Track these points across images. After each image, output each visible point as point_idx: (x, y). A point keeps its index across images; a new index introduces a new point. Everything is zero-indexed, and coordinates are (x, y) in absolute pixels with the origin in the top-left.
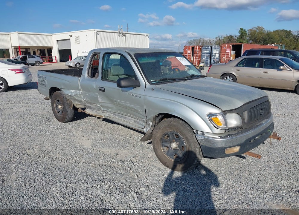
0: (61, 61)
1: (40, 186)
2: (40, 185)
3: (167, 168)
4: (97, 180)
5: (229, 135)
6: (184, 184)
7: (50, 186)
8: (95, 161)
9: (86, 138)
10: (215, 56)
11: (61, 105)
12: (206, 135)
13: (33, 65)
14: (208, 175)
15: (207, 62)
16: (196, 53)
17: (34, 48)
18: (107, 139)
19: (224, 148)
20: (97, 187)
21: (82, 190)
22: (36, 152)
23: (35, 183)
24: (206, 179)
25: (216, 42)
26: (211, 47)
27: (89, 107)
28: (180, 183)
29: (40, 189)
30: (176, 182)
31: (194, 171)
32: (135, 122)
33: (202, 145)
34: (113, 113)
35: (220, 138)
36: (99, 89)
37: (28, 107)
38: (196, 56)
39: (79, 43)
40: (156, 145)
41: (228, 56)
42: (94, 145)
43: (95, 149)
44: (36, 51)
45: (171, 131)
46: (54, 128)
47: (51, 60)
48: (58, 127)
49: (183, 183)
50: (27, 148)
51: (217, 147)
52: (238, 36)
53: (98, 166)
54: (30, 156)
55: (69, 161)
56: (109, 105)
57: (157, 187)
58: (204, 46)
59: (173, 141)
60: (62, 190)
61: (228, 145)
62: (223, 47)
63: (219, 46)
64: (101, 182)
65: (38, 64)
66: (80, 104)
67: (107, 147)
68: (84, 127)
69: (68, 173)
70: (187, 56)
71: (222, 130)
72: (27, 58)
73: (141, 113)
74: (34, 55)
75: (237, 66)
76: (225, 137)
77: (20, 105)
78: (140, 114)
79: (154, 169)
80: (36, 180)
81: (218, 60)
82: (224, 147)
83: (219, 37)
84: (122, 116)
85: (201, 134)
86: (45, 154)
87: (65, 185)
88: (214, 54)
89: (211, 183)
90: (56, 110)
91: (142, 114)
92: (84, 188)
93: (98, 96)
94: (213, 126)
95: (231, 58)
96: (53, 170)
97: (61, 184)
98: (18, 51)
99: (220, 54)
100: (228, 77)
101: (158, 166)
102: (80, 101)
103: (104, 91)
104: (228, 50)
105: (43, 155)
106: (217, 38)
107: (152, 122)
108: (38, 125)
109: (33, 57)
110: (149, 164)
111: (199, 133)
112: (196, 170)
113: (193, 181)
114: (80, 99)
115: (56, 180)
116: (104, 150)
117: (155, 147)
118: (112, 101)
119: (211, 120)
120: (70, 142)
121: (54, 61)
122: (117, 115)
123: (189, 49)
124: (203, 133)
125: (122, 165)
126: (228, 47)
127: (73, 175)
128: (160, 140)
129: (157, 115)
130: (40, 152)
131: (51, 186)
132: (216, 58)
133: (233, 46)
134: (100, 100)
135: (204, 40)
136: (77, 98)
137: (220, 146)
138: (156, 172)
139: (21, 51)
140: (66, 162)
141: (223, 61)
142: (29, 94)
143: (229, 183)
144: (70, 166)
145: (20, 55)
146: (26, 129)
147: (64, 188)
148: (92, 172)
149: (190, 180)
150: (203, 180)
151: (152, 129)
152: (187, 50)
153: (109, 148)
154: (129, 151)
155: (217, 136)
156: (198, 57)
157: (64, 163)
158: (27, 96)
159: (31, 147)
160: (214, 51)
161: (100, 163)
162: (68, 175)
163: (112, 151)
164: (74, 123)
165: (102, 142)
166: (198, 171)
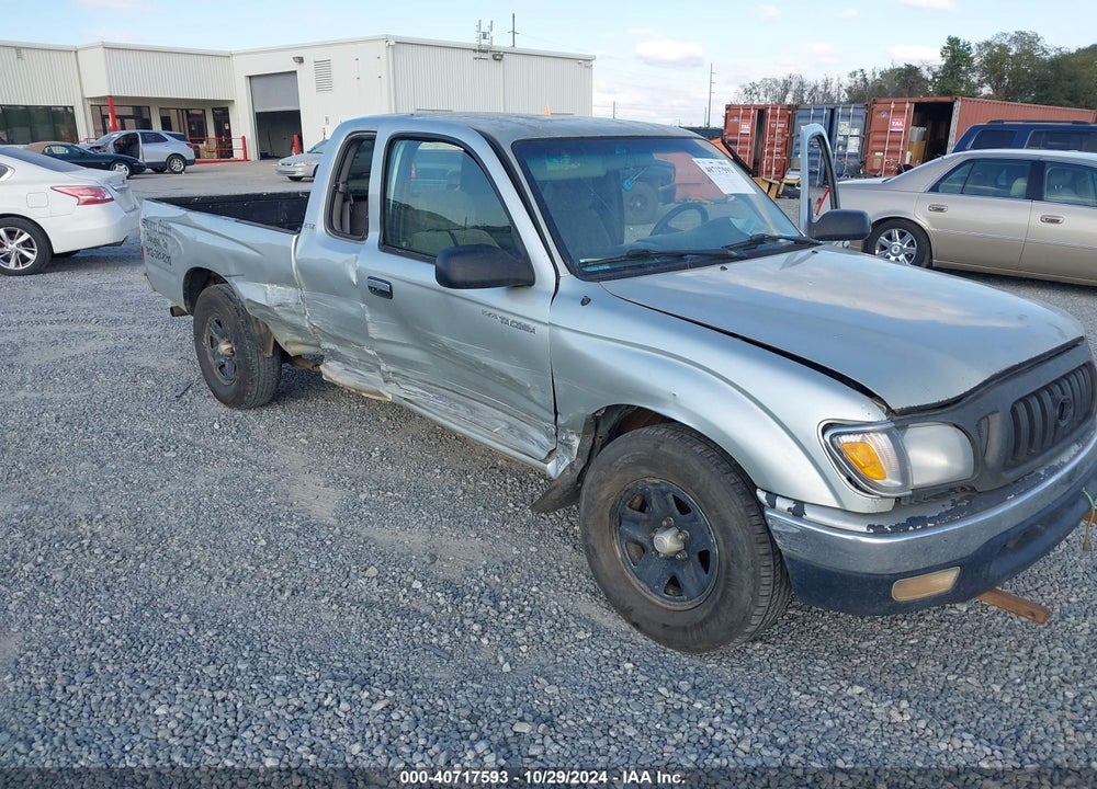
0: (264, 156)
1: (108, 695)
2: (106, 688)
3: (635, 630)
4: (342, 673)
5: (912, 521)
6: (701, 715)
7: (145, 695)
8: (344, 584)
9: (318, 480)
10: (845, 146)
11: (229, 342)
12: (810, 514)
13: (159, 169)
14: (808, 671)
15: (814, 169)
16: (773, 133)
17: (165, 104)
18: (400, 483)
19: (888, 577)
20: (336, 710)
21: (273, 720)
22: (116, 534)
23: (90, 679)
24: (796, 693)
25: (849, 91)
26: (833, 111)
27: (335, 356)
28: (685, 706)
29: (103, 708)
30: (669, 701)
31: (749, 651)
32: (511, 428)
33: (790, 559)
34: (427, 386)
35: (875, 535)
36: (370, 288)
37: (115, 339)
38: (772, 144)
39: (329, 88)
40: (593, 533)
41: (894, 147)
42: (348, 511)
43: (349, 528)
44: (173, 115)
45: (657, 481)
46: (198, 432)
47: (225, 152)
48: (216, 426)
49: (698, 705)
50: (83, 518)
51: (856, 570)
52: (937, 69)
53: (354, 608)
54: (87, 553)
55: (239, 581)
56: (413, 354)
57: (589, 719)
58: (802, 106)
59: (665, 523)
60: (195, 715)
61: (909, 566)
62: (879, 112)
63: (862, 105)
64: (356, 687)
65: (177, 165)
66: (299, 339)
67: (396, 521)
68: (316, 432)
69: (229, 638)
70: (735, 142)
71: (882, 497)
72: (138, 142)
73: (535, 395)
74: (163, 133)
75: (935, 189)
76: (898, 529)
77: (88, 327)
78: (530, 399)
79: (581, 635)
80: (96, 666)
81: (854, 162)
82: (891, 572)
83: (862, 70)
84: (461, 398)
85: (789, 509)
86: (149, 546)
87: (208, 694)
88: (840, 139)
89: (818, 712)
90: (210, 359)
91: (541, 402)
92: (283, 711)
93: (368, 315)
94: (844, 478)
95: (909, 154)
96: (171, 620)
97: (191, 686)
98: (108, 117)
99: (865, 139)
100: (896, 233)
101: (597, 618)
102: (298, 329)
103: (388, 294)
104: (898, 124)
105: (139, 548)
106: (854, 74)
107: (578, 435)
108: (140, 415)
109: (158, 139)
110: (561, 610)
111: (782, 504)
112: (758, 645)
113: (742, 700)
114: (297, 320)
115: (176, 668)
116: (382, 535)
117: (591, 541)
118: (422, 339)
119: (838, 454)
120: (253, 495)
121: (238, 154)
122: (441, 397)
123: (745, 117)
124: (799, 509)
125: (450, 610)
126: (899, 112)
127: (248, 648)
128: (611, 513)
129: (603, 412)
130: (130, 535)
131: (153, 697)
132: (851, 155)
133: (919, 107)
134: (374, 332)
135: (802, 83)
136: (287, 317)
137: (869, 567)
138: (587, 650)
139: (117, 117)
140: (225, 586)
141: (875, 167)
142: (129, 283)
143: (899, 718)
144: (238, 607)
145: (115, 129)
146: (93, 432)
147: (203, 708)
148: (326, 637)
149: (729, 695)
150: (784, 694)
151: (580, 464)
152: (736, 120)
153: (406, 525)
154: (486, 544)
155: (862, 524)
156: (779, 149)
157: (217, 590)
158: (119, 294)
159: (98, 510)
160: (843, 127)
161: (363, 595)
162: (227, 648)
163: (415, 539)
164: (279, 412)
165: (380, 499)
166: (766, 649)
